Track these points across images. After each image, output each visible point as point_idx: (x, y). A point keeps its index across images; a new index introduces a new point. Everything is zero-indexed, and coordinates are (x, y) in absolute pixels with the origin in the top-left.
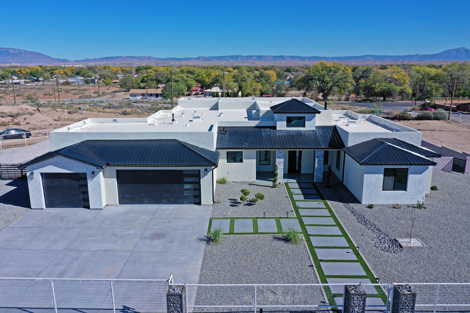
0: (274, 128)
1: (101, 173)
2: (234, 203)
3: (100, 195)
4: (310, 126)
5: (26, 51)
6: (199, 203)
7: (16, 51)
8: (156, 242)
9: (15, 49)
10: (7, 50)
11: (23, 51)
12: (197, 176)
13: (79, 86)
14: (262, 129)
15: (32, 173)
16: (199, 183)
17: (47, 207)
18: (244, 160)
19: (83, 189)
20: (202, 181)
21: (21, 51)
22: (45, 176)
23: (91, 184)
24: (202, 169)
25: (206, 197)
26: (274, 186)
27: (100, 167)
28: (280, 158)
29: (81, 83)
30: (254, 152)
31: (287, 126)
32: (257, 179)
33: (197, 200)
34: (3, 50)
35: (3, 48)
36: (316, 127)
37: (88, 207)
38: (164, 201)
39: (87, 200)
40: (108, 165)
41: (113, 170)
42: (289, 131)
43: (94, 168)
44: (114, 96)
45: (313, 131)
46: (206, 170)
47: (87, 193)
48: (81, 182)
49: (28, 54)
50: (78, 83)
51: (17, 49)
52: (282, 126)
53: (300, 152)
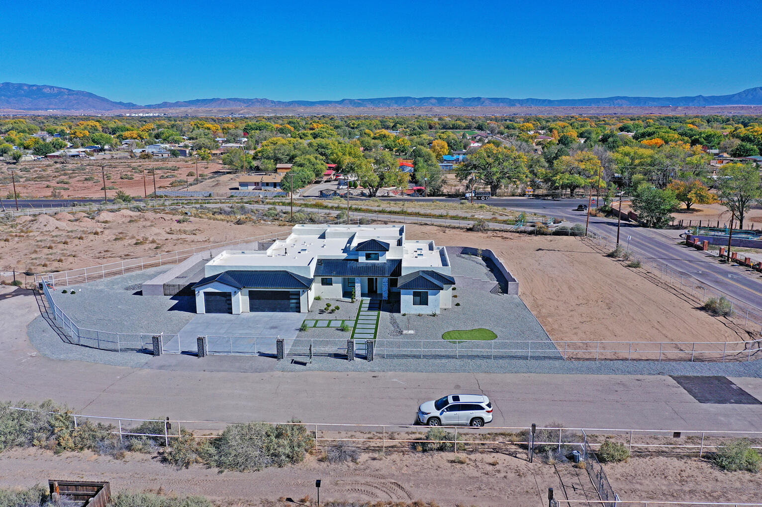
0: (357, 260)
1: (240, 292)
2: (322, 312)
3: (239, 305)
4: (382, 260)
5: (70, 90)
6: (299, 312)
7: (53, 89)
8: (272, 330)
9: (52, 87)
10: (40, 89)
11: (65, 90)
12: (298, 294)
13: (164, 160)
14: (349, 262)
15: (199, 292)
16: (299, 299)
17: (206, 312)
18: (333, 284)
19: (228, 302)
20: (301, 297)
21: (62, 90)
22: (206, 294)
23: (233, 299)
24: (301, 290)
25: (303, 308)
26: (352, 302)
27: (239, 289)
28: (358, 283)
29: (165, 156)
30: (340, 279)
31: (366, 260)
32: (343, 297)
33: (298, 310)
34: (35, 88)
35: (34, 85)
36: (387, 260)
37: (231, 313)
38: (278, 310)
39: (231, 309)
40: (244, 287)
41: (246, 290)
42: (367, 263)
43: (236, 289)
44: (217, 184)
45: (385, 263)
46: (303, 291)
47: (231, 304)
48: (228, 298)
49: (73, 94)
50: (162, 156)
51: (56, 87)
52: (362, 259)
53: (376, 279)
